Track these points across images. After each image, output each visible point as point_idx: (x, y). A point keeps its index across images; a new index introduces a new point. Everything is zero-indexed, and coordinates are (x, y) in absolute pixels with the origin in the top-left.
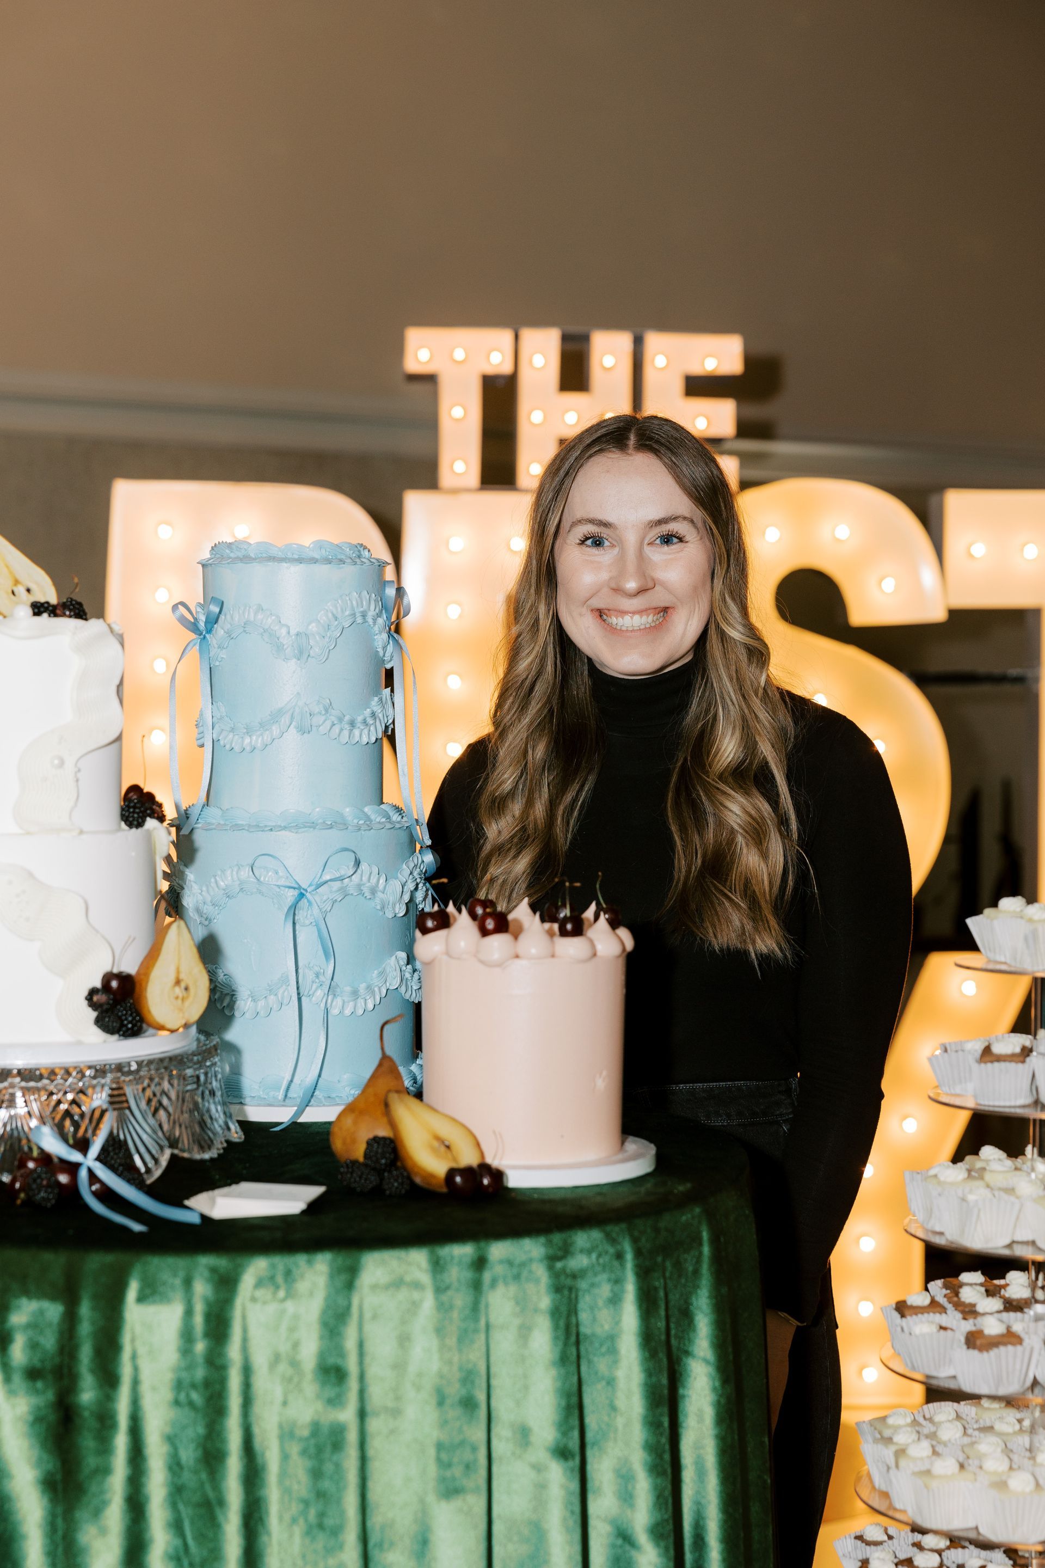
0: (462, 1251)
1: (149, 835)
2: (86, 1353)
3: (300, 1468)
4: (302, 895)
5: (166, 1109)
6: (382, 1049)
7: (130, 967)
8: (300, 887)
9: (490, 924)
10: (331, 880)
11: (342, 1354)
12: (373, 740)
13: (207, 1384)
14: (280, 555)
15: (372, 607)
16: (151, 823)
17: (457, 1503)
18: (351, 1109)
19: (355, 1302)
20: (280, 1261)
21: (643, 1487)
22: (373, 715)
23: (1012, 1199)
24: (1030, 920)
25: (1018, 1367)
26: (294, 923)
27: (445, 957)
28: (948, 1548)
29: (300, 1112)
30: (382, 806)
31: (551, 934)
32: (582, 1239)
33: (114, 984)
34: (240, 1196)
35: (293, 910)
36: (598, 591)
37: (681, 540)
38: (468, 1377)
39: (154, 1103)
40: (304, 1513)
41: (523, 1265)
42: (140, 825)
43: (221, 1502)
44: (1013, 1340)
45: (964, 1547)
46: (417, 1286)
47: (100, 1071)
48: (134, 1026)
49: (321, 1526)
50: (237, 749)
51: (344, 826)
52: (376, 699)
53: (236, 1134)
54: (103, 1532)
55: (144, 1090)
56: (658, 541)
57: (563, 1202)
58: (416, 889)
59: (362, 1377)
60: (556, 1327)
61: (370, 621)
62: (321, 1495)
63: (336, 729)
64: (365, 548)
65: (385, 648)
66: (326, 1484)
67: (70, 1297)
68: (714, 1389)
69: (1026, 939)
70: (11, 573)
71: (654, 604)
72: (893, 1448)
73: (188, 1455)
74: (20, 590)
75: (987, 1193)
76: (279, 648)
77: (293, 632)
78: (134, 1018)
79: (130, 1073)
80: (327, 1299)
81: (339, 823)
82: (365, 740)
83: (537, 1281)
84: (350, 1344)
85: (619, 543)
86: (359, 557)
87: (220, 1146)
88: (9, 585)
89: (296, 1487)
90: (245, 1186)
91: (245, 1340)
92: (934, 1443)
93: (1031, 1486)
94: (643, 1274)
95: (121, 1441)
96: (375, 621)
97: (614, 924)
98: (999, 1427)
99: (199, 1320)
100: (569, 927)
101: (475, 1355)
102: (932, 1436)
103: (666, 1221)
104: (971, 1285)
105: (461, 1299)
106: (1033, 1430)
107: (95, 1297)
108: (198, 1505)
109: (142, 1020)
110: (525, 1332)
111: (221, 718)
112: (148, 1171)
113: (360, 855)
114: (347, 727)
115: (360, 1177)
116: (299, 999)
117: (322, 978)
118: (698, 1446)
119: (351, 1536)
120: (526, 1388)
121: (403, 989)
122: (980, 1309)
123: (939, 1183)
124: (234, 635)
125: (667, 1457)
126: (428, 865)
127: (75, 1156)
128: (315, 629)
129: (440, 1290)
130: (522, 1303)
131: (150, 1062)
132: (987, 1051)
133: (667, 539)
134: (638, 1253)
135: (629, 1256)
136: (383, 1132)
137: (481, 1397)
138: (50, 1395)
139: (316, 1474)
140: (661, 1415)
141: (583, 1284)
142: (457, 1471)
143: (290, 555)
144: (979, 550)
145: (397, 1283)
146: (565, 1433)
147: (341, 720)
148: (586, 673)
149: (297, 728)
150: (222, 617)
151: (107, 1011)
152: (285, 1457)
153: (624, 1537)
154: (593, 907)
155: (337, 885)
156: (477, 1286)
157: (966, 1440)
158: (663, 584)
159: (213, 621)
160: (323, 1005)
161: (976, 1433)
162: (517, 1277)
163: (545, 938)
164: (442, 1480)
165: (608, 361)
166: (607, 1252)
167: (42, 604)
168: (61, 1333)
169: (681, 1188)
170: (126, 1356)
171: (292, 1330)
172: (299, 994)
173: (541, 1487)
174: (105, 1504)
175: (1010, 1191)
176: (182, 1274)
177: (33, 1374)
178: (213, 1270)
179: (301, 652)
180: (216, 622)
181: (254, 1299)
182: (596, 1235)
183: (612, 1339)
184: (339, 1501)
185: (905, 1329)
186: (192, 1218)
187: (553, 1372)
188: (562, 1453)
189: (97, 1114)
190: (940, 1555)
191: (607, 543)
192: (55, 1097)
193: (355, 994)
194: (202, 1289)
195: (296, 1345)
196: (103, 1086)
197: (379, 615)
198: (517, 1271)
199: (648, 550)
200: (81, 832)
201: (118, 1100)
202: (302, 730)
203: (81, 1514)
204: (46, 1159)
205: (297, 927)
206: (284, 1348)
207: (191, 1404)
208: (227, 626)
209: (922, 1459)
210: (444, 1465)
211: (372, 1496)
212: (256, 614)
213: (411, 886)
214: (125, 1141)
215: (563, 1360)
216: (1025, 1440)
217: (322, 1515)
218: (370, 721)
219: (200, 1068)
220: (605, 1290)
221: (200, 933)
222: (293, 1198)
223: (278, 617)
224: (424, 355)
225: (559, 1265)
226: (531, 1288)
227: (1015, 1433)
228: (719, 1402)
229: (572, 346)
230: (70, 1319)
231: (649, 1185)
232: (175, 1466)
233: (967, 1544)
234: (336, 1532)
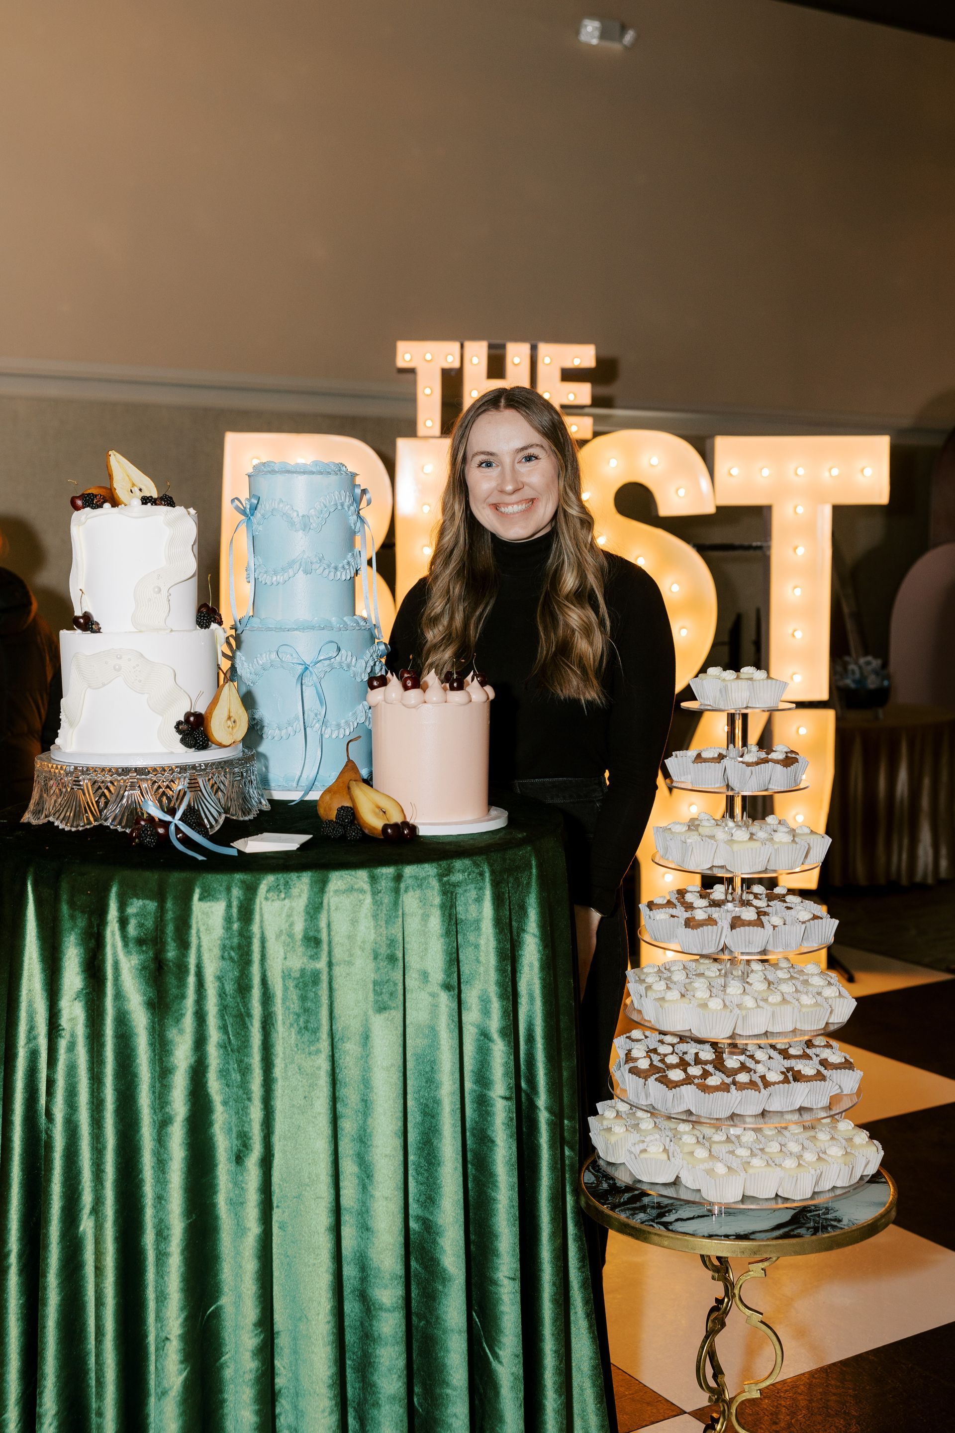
0: (388, 871)
1: (213, 632)
2: (170, 929)
3: (294, 995)
4: (306, 669)
5: (222, 791)
6: (348, 756)
7: (201, 709)
8: (305, 664)
9: (409, 683)
10: (323, 660)
11: (318, 931)
12: (349, 578)
13: (240, 946)
14: (293, 469)
15: (347, 500)
16: (214, 626)
17: (385, 1015)
18: (329, 791)
19: (325, 902)
20: (281, 877)
21: (496, 1006)
22: (348, 563)
23: (713, 841)
24: (724, 680)
25: (714, 938)
26: (302, 684)
27: (383, 703)
28: (678, 1043)
29: (304, 795)
30: (355, 617)
31: (445, 689)
32: (458, 864)
33: (192, 719)
34: (262, 840)
35: (301, 677)
36: (492, 493)
37: (536, 458)
38: (392, 943)
39: (216, 787)
40: (297, 1021)
41: (425, 878)
42: (207, 627)
43: (249, 1015)
44: (712, 922)
45: (688, 1042)
46: (362, 891)
47: (183, 769)
48: (203, 743)
49: (306, 1028)
50: (269, 583)
51: (332, 628)
52: (350, 554)
53: (266, 806)
54: (181, 1031)
55: (209, 780)
56: (524, 460)
57: (450, 843)
58: (375, 664)
59: (330, 943)
60: (443, 915)
61: (346, 508)
62: (306, 1010)
63: (327, 571)
64: (344, 465)
65: (355, 524)
66: (309, 1004)
67: (160, 896)
68: (539, 951)
69: (721, 691)
70: (130, 479)
71: (526, 497)
72: (645, 985)
73: (230, 988)
74: (136, 490)
75: (699, 839)
76: (293, 524)
77: (300, 515)
78: (203, 739)
79: (201, 770)
80: (309, 898)
81: (327, 627)
82: (344, 578)
83: (433, 888)
84: (323, 924)
85: (501, 464)
86: (340, 470)
87: (255, 813)
88: (129, 486)
89: (292, 1006)
90: (266, 835)
91: (262, 921)
92: (668, 982)
93: (721, 1006)
94: (496, 885)
95: (191, 980)
96: (349, 508)
97: (483, 684)
98: (707, 973)
99: (235, 911)
100: (455, 685)
101: (396, 931)
102: (669, 979)
103: (509, 854)
104: (691, 892)
105: (387, 899)
106: (726, 975)
107: (175, 898)
108: (236, 1016)
109: (208, 740)
110: (425, 918)
111: (260, 565)
112: (212, 826)
113: (340, 645)
114: (333, 570)
115: (333, 830)
116: (305, 729)
117: (319, 716)
118: (529, 984)
119: (324, 1034)
120: (426, 949)
121: (367, 723)
122: (695, 905)
123: (672, 833)
124: (266, 517)
125: (510, 989)
126: (382, 651)
127: (168, 818)
128: (313, 513)
129: (375, 893)
130: (423, 901)
131: (213, 764)
132: (699, 756)
133: (529, 458)
134: (493, 872)
135: (487, 875)
136: (348, 804)
137: (400, 955)
138: (151, 954)
139: (303, 998)
140: (506, 965)
141: (460, 890)
142: (386, 997)
143: (298, 470)
144: (735, 471)
145: (351, 889)
146: (449, 975)
147: (329, 566)
148: (490, 540)
149: (303, 571)
150: (259, 506)
151: (187, 734)
152: (286, 989)
153: (485, 1035)
154: (472, 673)
155: (327, 662)
156: (397, 891)
157: (688, 981)
158: (528, 485)
159: (254, 508)
160: (319, 732)
161: (694, 977)
162: (420, 886)
163: (442, 691)
164: (376, 1002)
165: (517, 360)
166: (474, 872)
167: (148, 498)
168: (156, 918)
169: (520, 836)
170: (193, 932)
171: (289, 916)
172: (305, 726)
173: (435, 1006)
174: (182, 1015)
175: (712, 837)
176: (224, 884)
177: (140, 942)
178: (243, 882)
179: (305, 527)
180: (256, 509)
181: (266, 899)
182: (467, 862)
183: (478, 921)
184: (317, 1013)
185: (652, 916)
186: (233, 852)
187: (442, 940)
188: (447, 987)
189: (182, 793)
190: (673, 1047)
191: (494, 465)
192: (156, 785)
193: (338, 726)
194: (237, 893)
195: (292, 925)
196: (185, 778)
197: (352, 505)
198: (420, 883)
199: (518, 466)
200: (172, 631)
201: (193, 786)
202: (306, 572)
203: (169, 1021)
204: (151, 819)
205: (304, 687)
206: (284, 926)
207: (231, 959)
208: (263, 511)
209: (660, 991)
210: (378, 993)
211: (337, 1012)
212: (278, 504)
213: (372, 663)
214: (199, 810)
215: (448, 933)
216: (721, 981)
217: (307, 1022)
218: (347, 567)
219: (243, 768)
220: (473, 894)
221: (244, 690)
222: (292, 841)
223: (292, 506)
224: (408, 357)
225: (445, 879)
226: (429, 893)
227: (716, 977)
228: (541, 959)
229: (494, 352)
230: (162, 909)
231: (501, 834)
232: (222, 994)
233: (690, 1040)
234: (316, 1031)
